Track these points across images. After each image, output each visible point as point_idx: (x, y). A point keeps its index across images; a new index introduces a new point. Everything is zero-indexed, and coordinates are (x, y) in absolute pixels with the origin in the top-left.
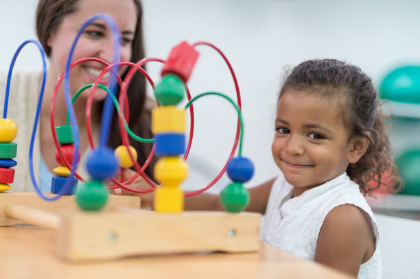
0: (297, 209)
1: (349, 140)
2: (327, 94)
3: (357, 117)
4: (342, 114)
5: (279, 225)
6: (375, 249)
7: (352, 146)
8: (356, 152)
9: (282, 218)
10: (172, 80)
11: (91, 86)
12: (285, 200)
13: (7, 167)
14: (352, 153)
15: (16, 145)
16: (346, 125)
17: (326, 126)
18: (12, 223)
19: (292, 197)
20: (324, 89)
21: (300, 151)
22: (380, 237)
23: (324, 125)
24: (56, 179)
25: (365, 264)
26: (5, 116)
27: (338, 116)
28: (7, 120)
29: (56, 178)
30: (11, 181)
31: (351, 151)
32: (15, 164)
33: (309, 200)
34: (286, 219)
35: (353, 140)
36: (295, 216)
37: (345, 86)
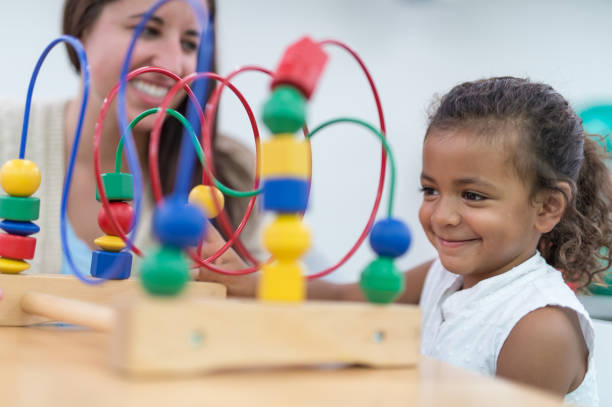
0: (468, 307)
1: (532, 197)
2: (486, 131)
3: (540, 162)
4: (513, 160)
5: (439, 331)
6: (586, 371)
7: (539, 207)
8: (548, 215)
9: (444, 320)
10: (287, 95)
11: (155, 112)
12: (448, 293)
13: (24, 234)
14: (543, 218)
15: (39, 201)
16: (521, 175)
17: (488, 179)
18: (32, 321)
19: (461, 289)
20: (481, 123)
21: (453, 219)
22: (595, 351)
23: (483, 178)
24: (99, 255)
25: (573, 394)
26: (22, 156)
27: (506, 162)
28: (26, 162)
29: (98, 252)
30: (31, 256)
31: (541, 215)
32: (37, 230)
33: (486, 294)
34: (448, 322)
35: (539, 197)
36: (464, 318)
37: (516, 116)
